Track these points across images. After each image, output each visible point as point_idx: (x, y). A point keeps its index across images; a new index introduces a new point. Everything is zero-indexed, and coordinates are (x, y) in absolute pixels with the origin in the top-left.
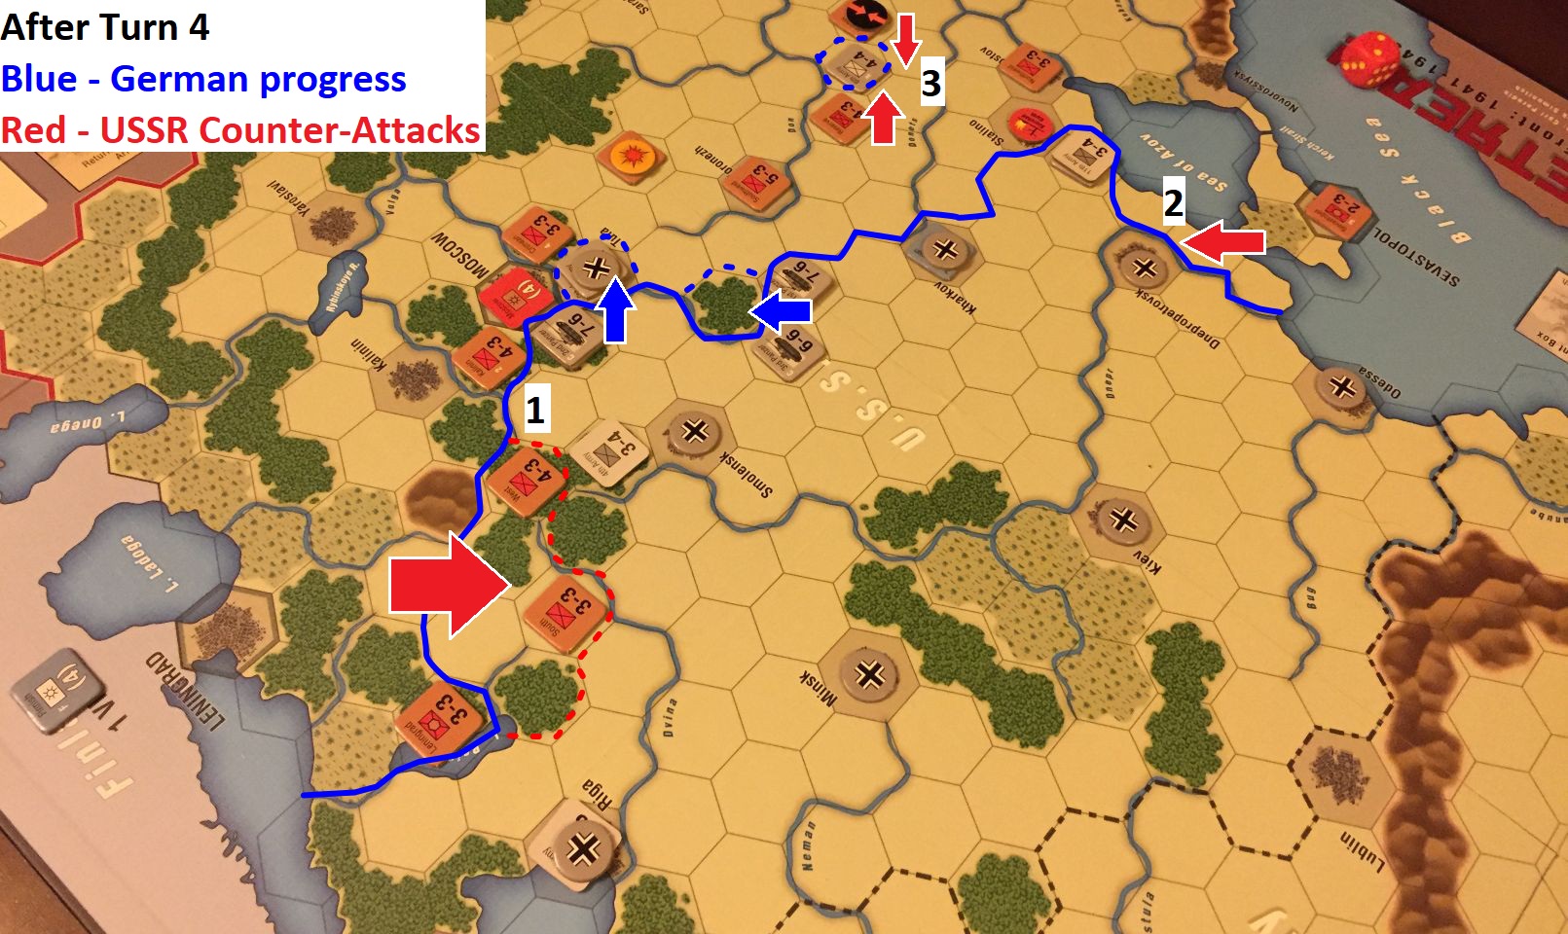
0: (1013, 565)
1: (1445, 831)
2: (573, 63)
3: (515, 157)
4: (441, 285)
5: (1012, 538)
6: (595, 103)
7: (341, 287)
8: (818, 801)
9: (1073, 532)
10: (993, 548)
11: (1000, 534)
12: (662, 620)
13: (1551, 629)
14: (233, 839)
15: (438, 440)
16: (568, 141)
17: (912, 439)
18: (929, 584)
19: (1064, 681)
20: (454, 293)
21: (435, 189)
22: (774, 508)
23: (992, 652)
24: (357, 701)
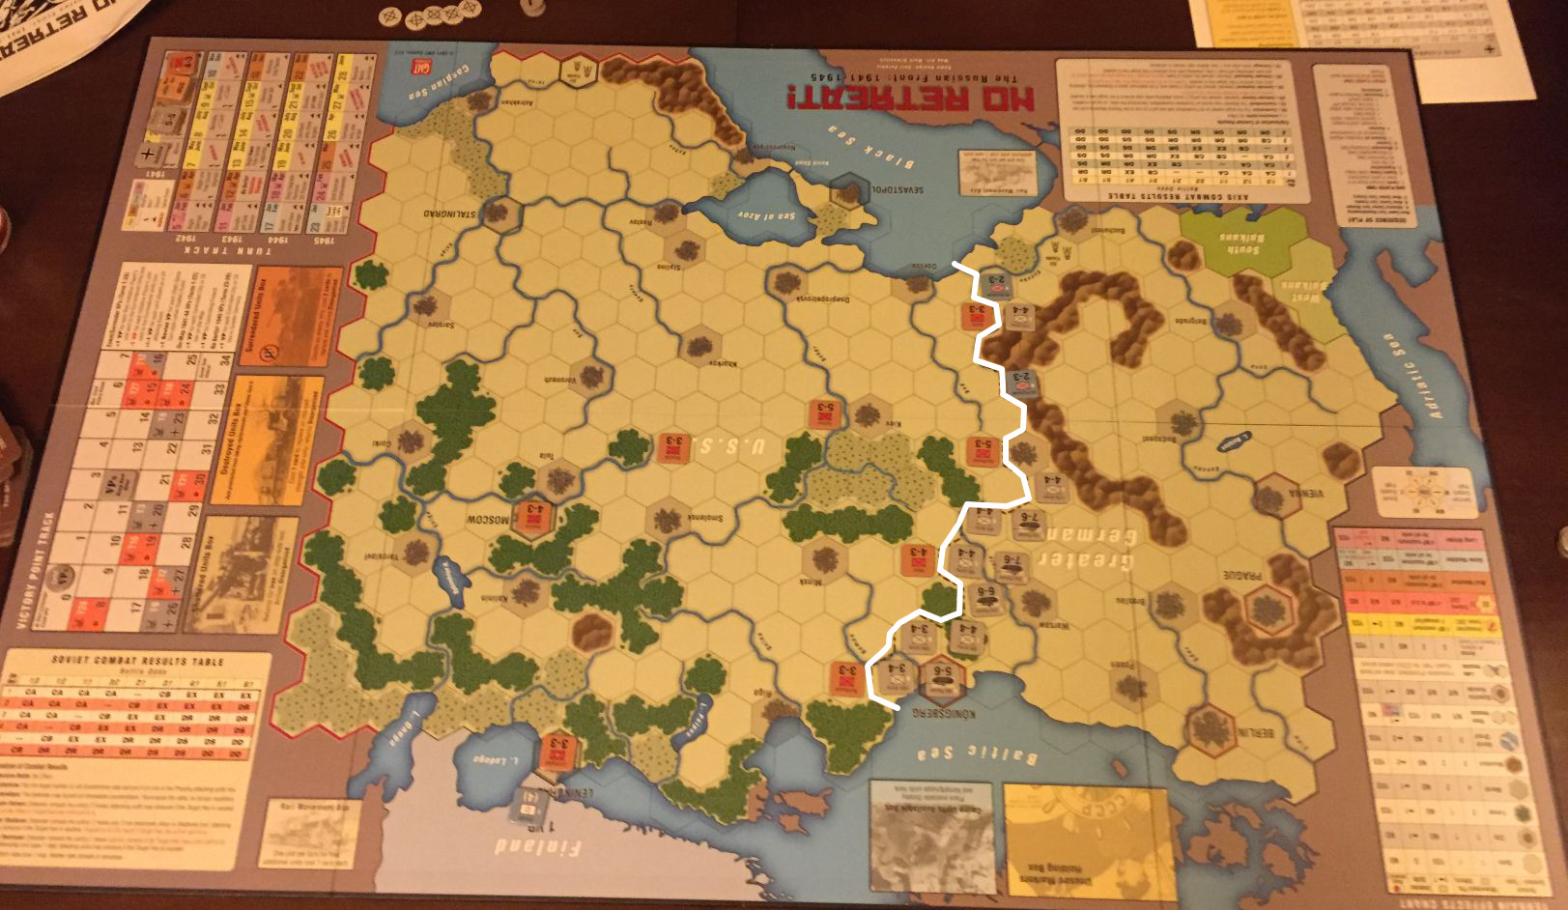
0: (844, 468)
1: (1075, 445)
2: (444, 381)
3: (465, 452)
4: (494, 542)
5: (834, 457)
6: (476, 394)
7: (450, 579)
8: (847, 625)
9: (856, 435)
10: (831, 468)
11: (829, 459)
12: (727, 606)
13: (1060, 329)
14: (642, 826)
15: (563, 610)
16: (482, 424)
17: (759, 446)
18: (818, 503)
19: (899, 501)
20: (504, 540)
21: (444, 499)
22: (729, 523)
23: (864, 512)
24: (637, 739)
